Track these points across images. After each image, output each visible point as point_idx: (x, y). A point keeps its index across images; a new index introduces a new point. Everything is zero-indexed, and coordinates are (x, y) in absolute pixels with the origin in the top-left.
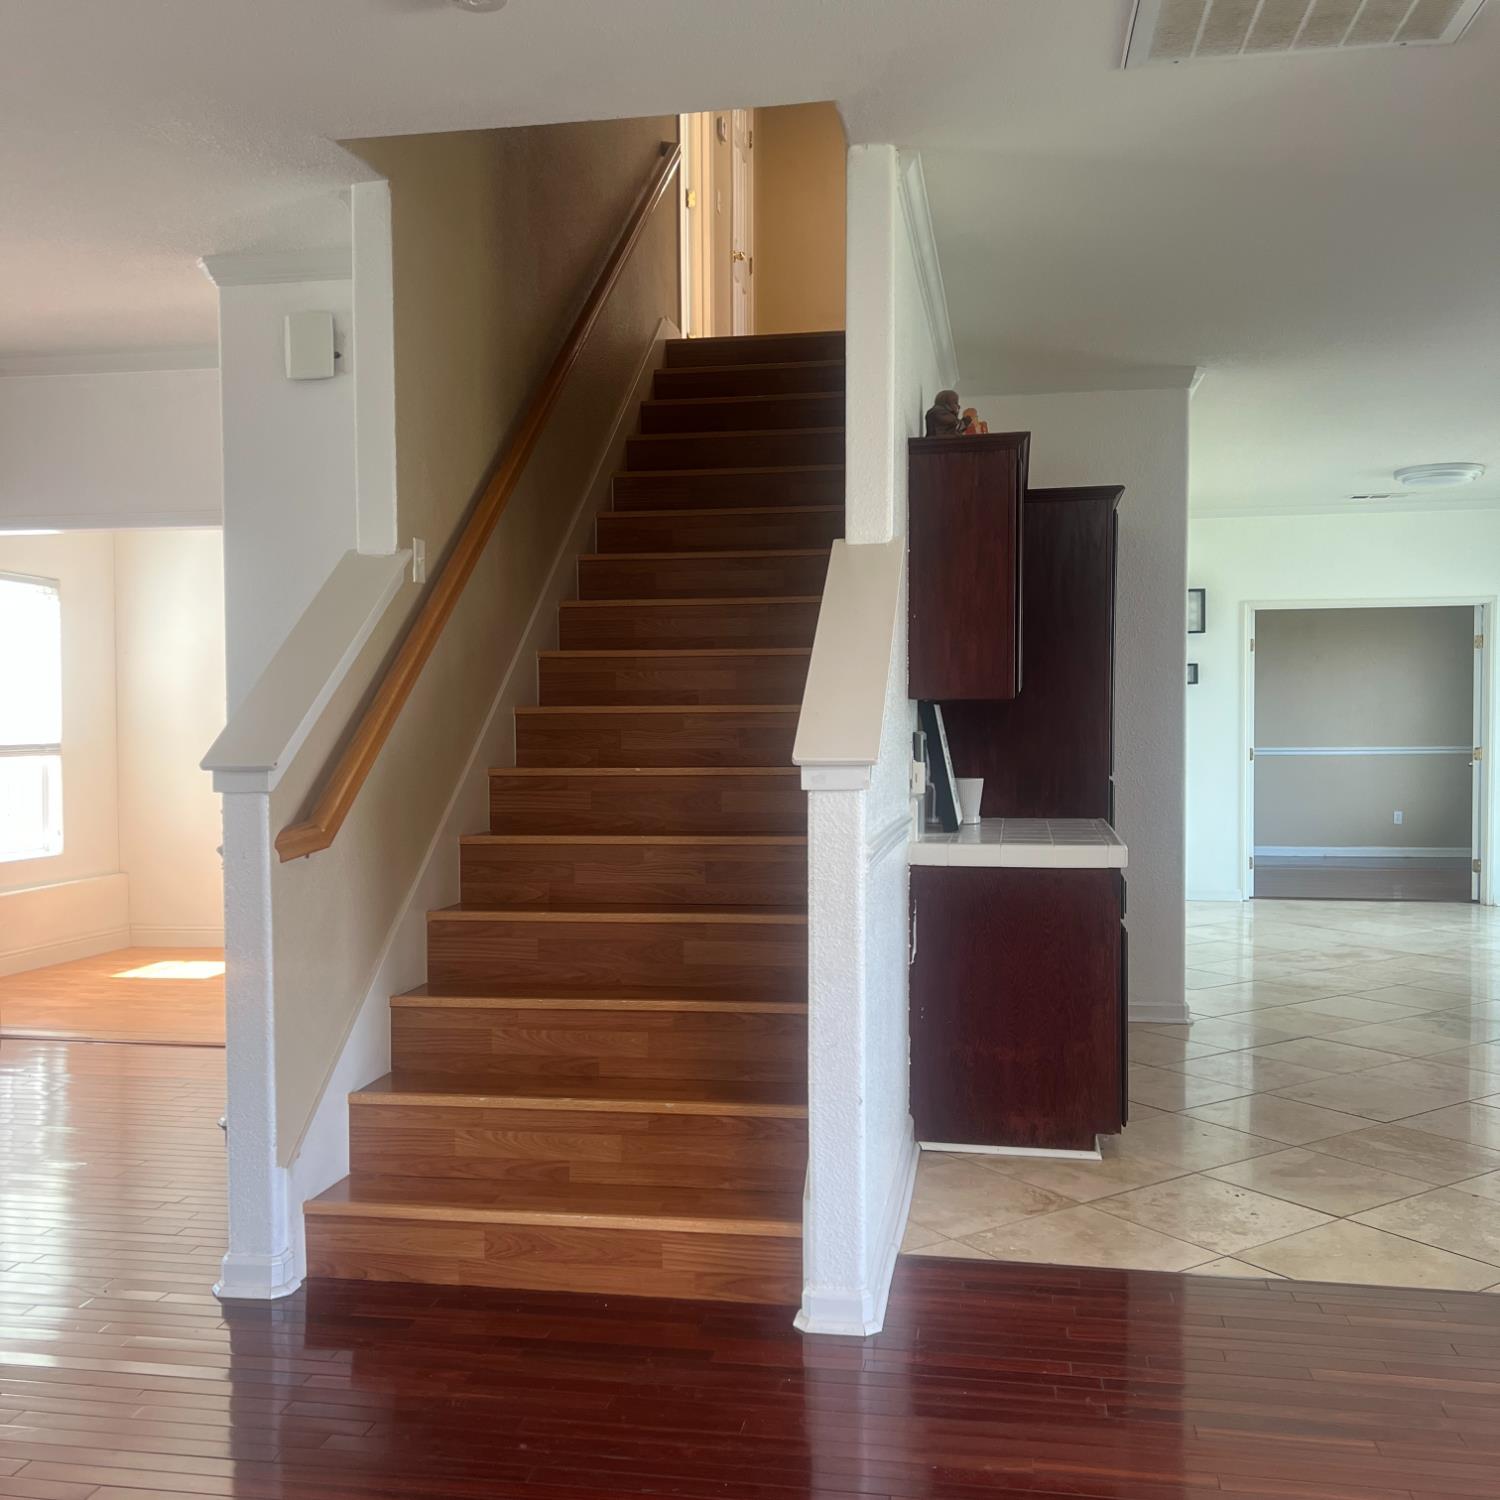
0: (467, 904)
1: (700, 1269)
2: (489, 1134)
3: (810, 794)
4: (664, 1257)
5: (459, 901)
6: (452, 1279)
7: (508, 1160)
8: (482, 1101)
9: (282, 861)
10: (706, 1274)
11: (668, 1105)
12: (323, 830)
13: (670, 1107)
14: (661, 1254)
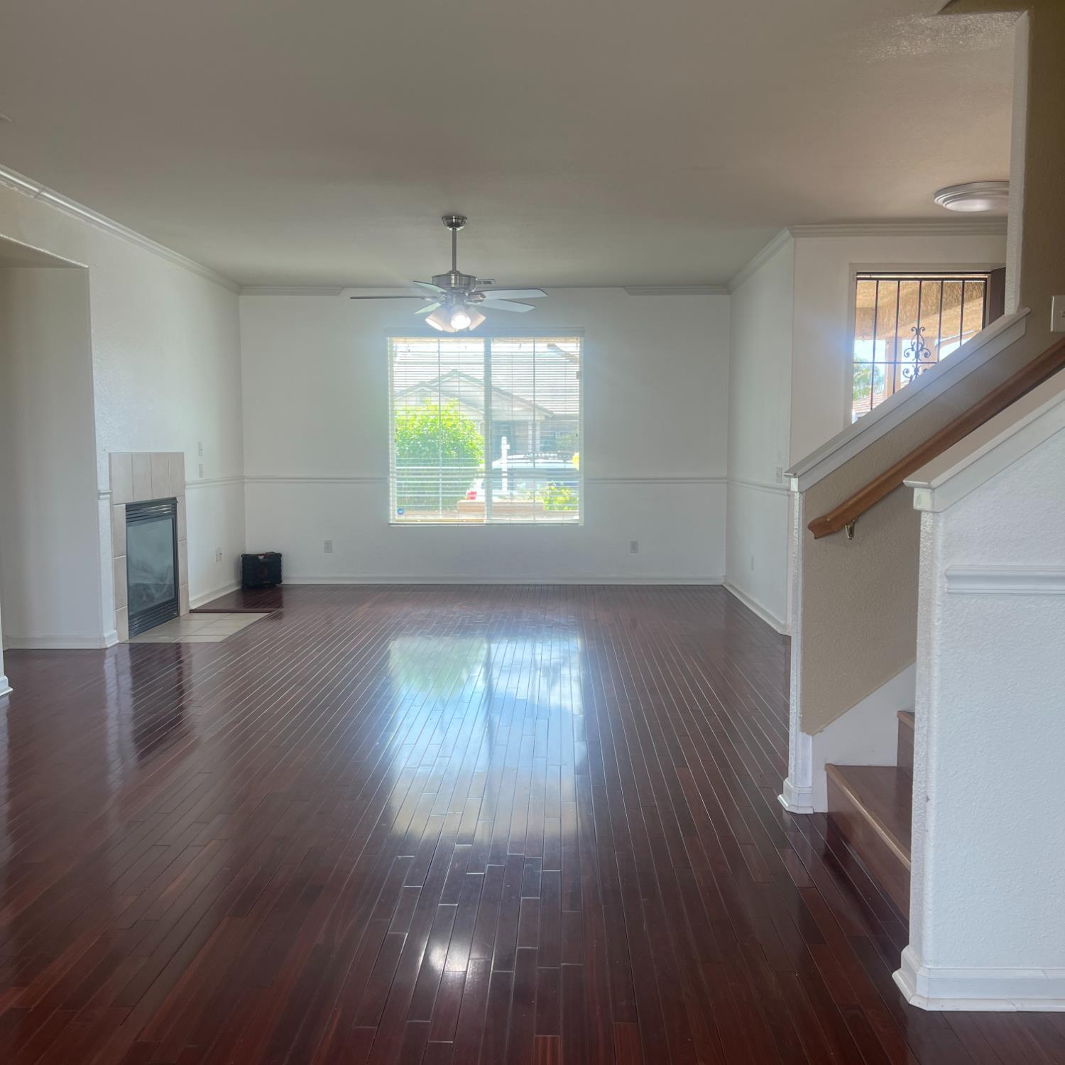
9: (816, 538)
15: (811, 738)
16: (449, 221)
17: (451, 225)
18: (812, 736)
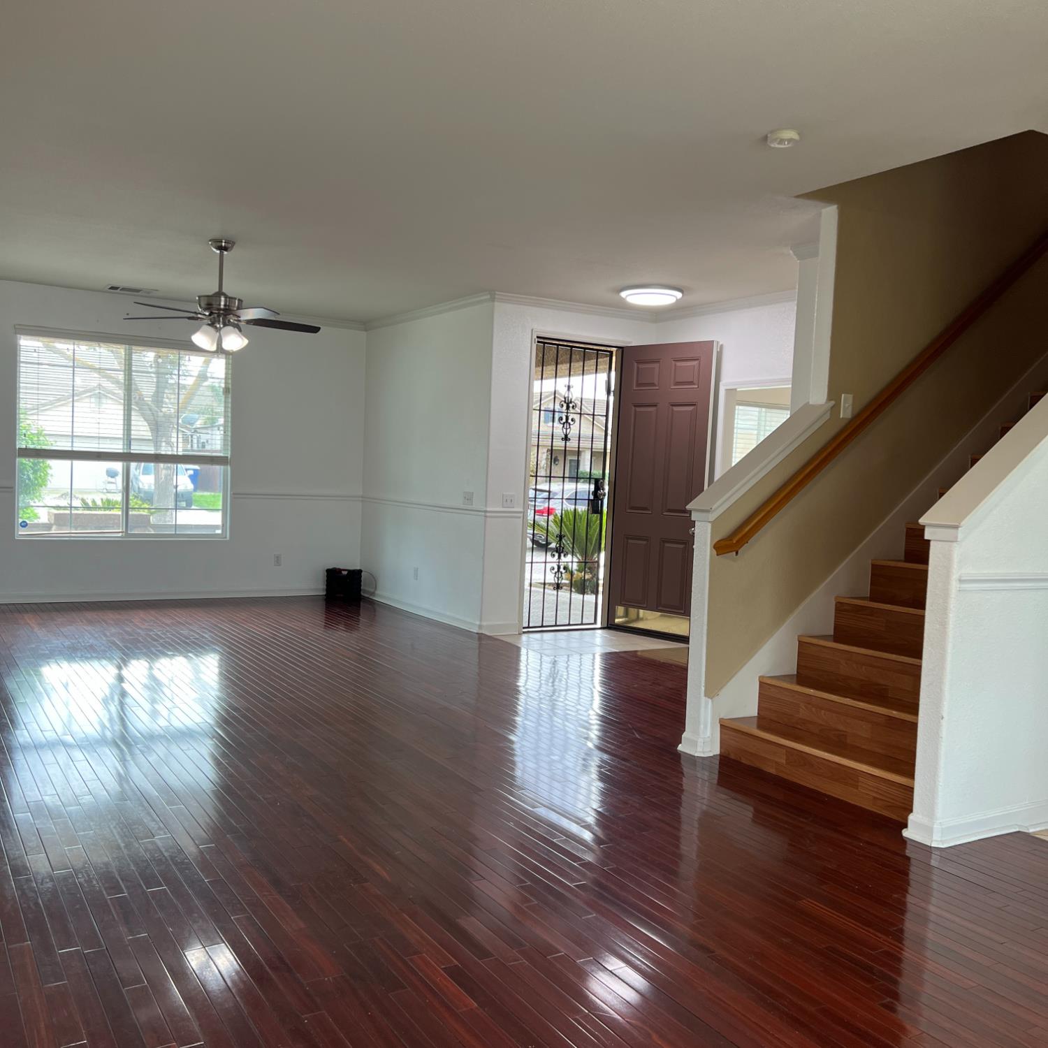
0: (873, 598)
1: (875, 795)
2: (814, 709)
3: (932, 543)
4: (860, 784)
5: (869, 596)
6: (773, 771)
7: (821, 725)
8: (812, 691)
9: (717, 555)
10: (877, 798)
11: (894, 712)
12: (735, 542)
13: (895, 713)
14: (858, 782)
15: (710, 701)
16: (219, 244)
17: (220, 248)
18: (711, 698)
